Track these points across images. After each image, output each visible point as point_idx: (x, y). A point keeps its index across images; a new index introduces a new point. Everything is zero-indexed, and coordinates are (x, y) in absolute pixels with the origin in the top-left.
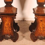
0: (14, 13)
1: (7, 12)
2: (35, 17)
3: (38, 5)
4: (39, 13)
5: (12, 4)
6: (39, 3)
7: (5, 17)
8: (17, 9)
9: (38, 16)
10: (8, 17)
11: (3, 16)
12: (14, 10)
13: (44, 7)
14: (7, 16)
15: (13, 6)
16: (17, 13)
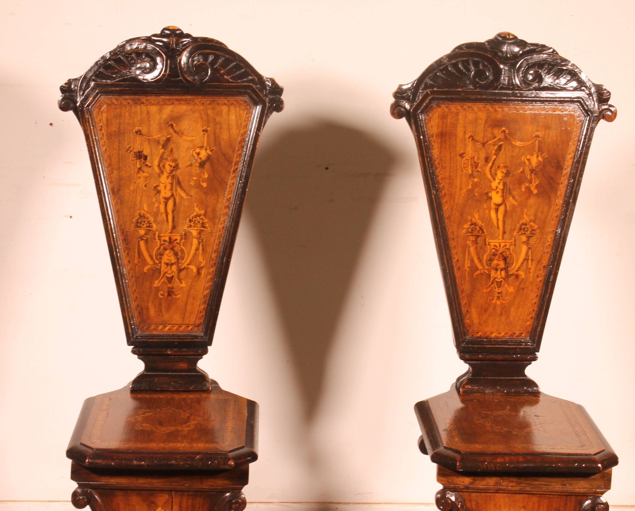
0: (224, 456)
1: (153, 446)
2: (443, 493)
3: (464, 368)
4: (477, 447)
5: (203, 364)
6: (478, 341)
7: (135, 499)
8: (252, 406)
9: (467, 481)
10: (163, 498)
11: (114, 481)
12: (230, 424)
13: (532, 384)
14: (156, 483)
15: (211, 376)
16: (254, 457)
